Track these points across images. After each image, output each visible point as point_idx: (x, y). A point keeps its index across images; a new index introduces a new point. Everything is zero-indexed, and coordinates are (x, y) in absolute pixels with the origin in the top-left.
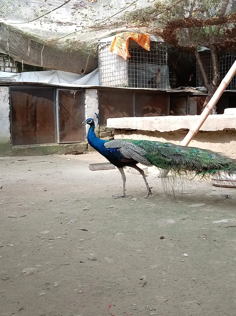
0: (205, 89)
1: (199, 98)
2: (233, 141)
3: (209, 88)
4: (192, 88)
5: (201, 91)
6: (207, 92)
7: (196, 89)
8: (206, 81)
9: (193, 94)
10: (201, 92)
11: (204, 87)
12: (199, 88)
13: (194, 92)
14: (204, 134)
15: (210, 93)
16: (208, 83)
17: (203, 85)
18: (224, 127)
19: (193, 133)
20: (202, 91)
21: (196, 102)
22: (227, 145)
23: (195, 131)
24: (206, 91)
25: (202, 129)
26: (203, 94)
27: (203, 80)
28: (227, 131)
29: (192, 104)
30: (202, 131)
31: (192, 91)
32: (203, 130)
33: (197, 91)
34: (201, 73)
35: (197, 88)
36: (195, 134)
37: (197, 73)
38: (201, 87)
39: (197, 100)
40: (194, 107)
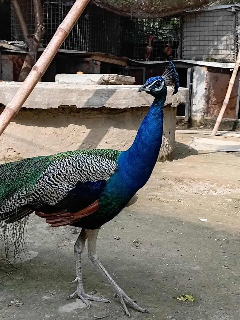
0: (25, 45)
1: (17, 57)
2: (73, 125)
3: (30, 44)
4: (5, 42)
5: (18, 46)
6: (27, 50)
7: (12, 44)
8: (25, 34)
9: (8, 50)
10: (18, 49)
11: (22, 42)
12: (16, 42)
13: (8, 47)
14: (28, 112)
15: (31, 51)
16: (28, 37)
17: (21, 38)
18: (59, 102)
19: (12, 113)
20: (21, 48)
21: (11, 62)
22: (64, 131)
23: (15, 110)
24: (26, 47)
25: (26, 105)
26: (21, 52)
27: (21, 32)
28: (63, 109)
29: (5, 65)
30: (24, 108)
31: (5, 46)
32: (26, 107)
33: (12, 47)
34: (18, 22)
35: (13, 42)
36: (15, 113)
37: (13, 21)
38: (19, 41)
39: (12, 60)
40: (8, 69)
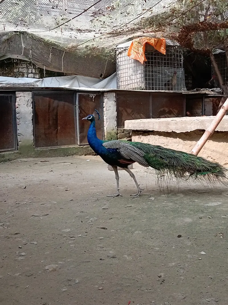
0: (221, 90)
1: (215, 99)
3: (224, 89)
4: (207, 90)
5: (216, 92)
6: (223, 93)
7: (212, 91)
8: (221, 82)
9: (209, 95)
10: (217, 93)
11: (219, 89)
12: (215, 89)
13: (209, 93)
14: (220, 134)
15: (225, 94)
16: (223, 85)
17: (219, 86)
19: (209, 134)
20: (218, 92)
21: (211, 103)
23: (211, 132)
24: (222, 92)
25: (218, 129)
26: (218, 95)
27: (219, 82)
29: (207, 105)
30: (217, 132)
31: (207, 92)
32: (219, 131)
33: (212, 93)
34: (216, 75)
35: (213, 89)
36: (211, 134)
37: (213, 74)
38: (216, 88)
39: (212, 101)
40: (209, 107)
